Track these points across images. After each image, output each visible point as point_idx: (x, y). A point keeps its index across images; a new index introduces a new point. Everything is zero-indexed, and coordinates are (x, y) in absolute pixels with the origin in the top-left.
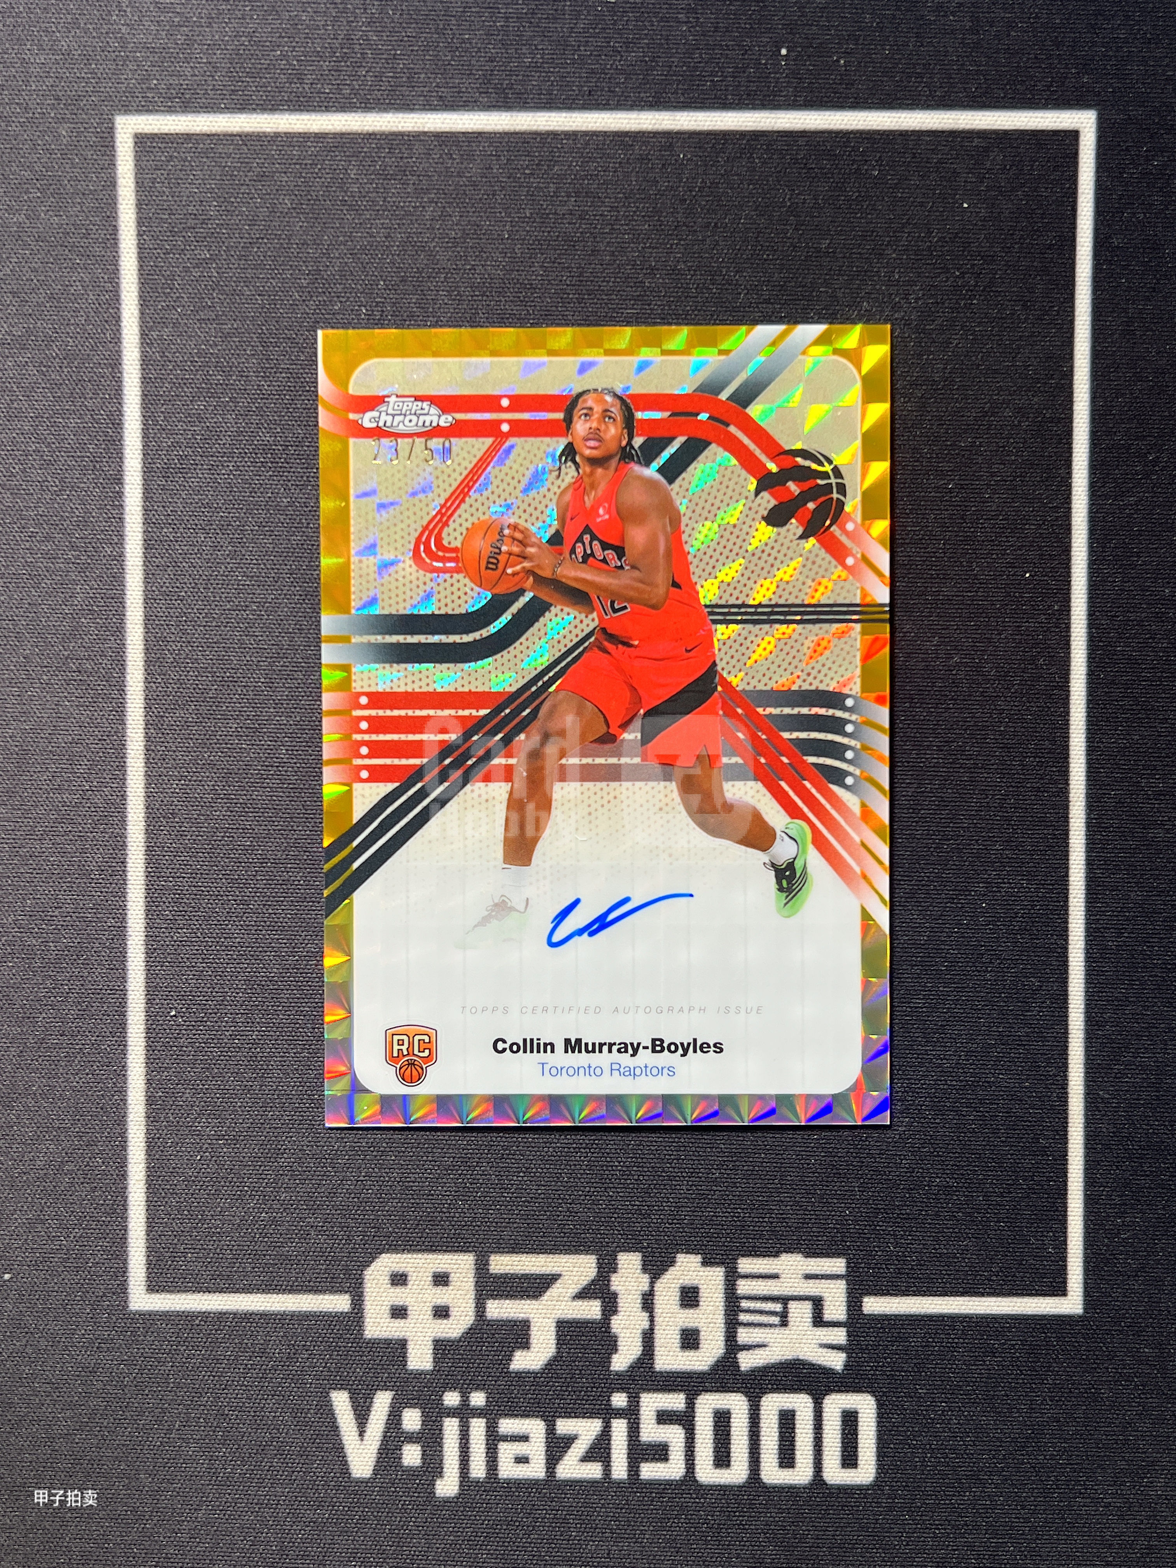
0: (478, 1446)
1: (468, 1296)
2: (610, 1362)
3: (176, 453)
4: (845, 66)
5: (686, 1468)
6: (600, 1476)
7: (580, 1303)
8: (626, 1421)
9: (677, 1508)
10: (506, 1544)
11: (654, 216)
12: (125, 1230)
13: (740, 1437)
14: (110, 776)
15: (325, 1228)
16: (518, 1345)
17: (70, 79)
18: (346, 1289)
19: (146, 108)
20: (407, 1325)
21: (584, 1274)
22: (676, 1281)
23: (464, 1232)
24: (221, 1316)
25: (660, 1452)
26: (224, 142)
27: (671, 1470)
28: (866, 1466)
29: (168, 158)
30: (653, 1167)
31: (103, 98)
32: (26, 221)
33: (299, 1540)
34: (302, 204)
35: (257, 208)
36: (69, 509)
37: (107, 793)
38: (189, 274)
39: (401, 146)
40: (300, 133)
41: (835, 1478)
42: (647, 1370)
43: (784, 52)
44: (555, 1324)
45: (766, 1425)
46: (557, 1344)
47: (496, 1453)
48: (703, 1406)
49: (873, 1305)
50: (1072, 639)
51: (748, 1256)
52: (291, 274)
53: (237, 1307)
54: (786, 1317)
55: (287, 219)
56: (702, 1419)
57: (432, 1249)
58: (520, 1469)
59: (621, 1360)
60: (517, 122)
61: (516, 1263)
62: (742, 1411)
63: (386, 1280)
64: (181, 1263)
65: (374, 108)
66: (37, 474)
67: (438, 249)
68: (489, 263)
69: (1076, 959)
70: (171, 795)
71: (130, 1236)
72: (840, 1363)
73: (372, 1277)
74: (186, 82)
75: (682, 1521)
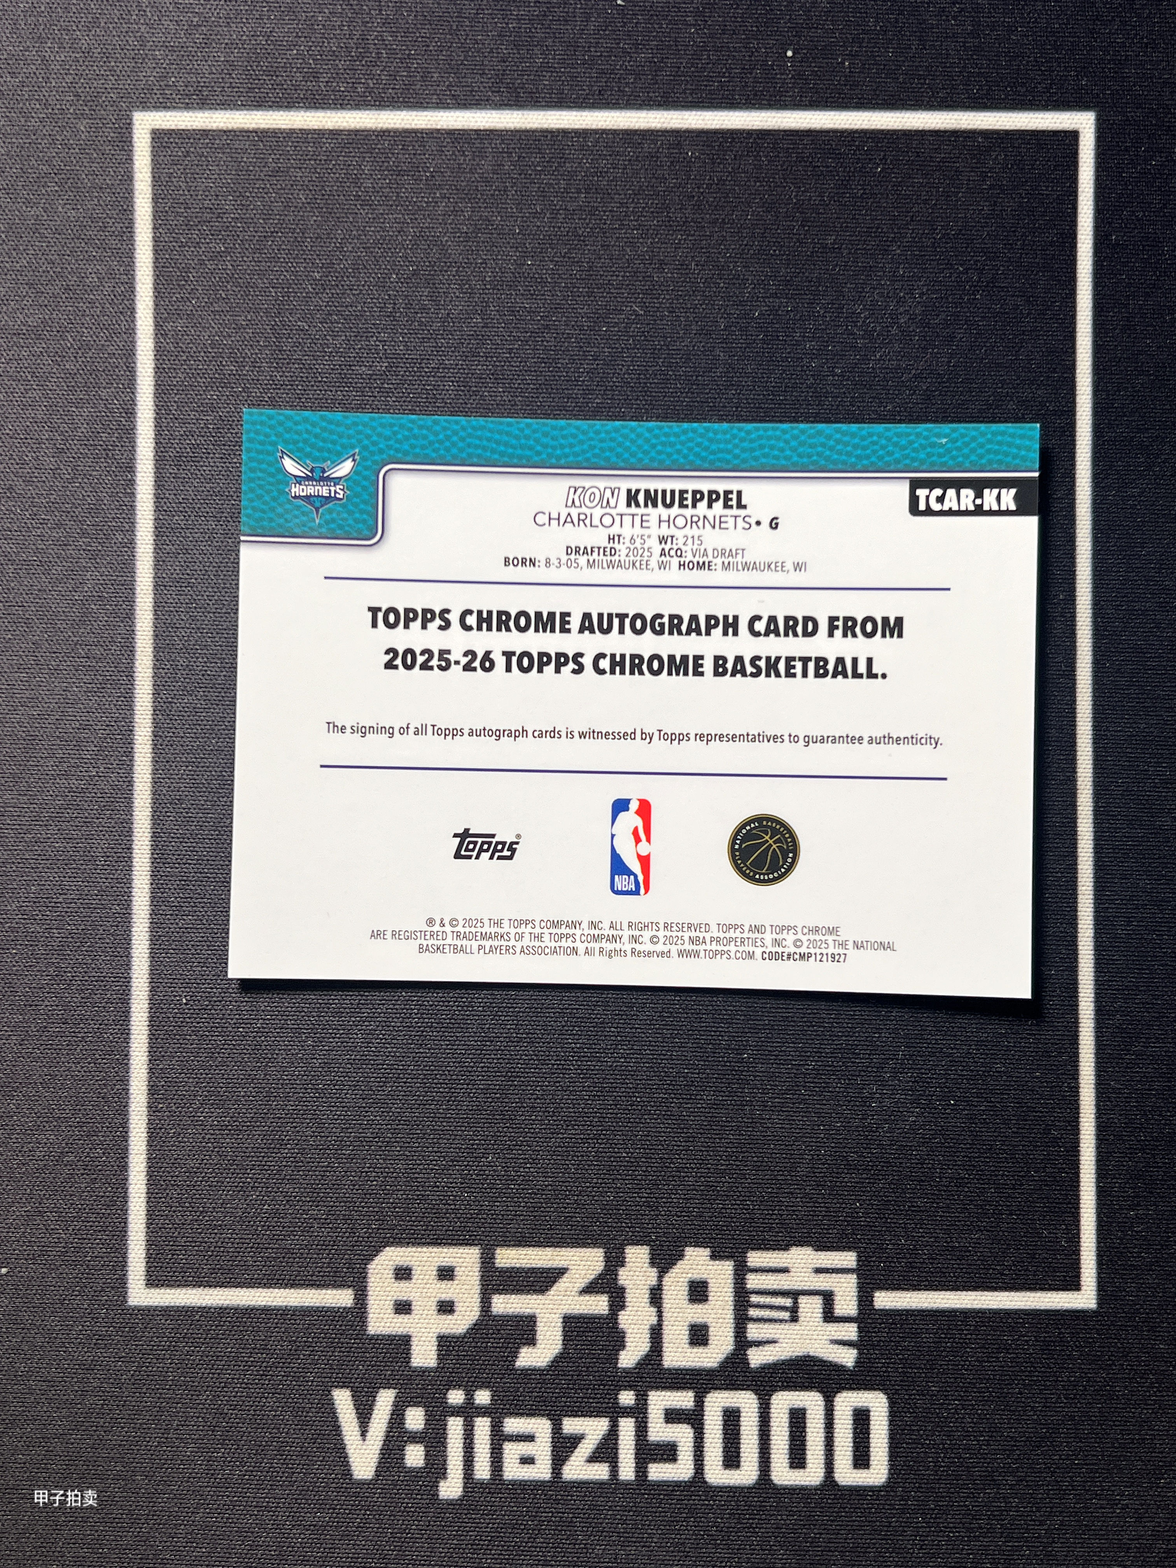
0: (483, 1446)
1: (473, 1291)
2: (618, 1359)
3: (188, 442)
4: (850, 68)
5: (695, 1469)
6: (606, 1477)
7: (587, 1298)
8: (633, 1420)
9: (686, 1511)
10: (511, 1548)
11: (662, 212)
12: (125, 1223)
13: (750, 1437)
14: (117, 762)
15: (328, 1221)
16: (524, 1341)
17: (90, 76)
18: (350, 1283)
19: (164, 104)
20: (411, 1321)
21: (592, 1268)
22: (684, 1275)
23: (470, 1225)
24: (222, 1311)
25: (668, 1452)
26: (240, 138)
27: (679, 1471)
28: (879, 1467)
29: (185, 154)
30: (661, 1158)
31: (121, 95)
32: (43, 214)
33: (298, 1545)
34: (316, 199)
35: (272, 202)
36: (81, 497)
37: (114, 779)
38: (203, 266)
39: (414, 143)
40: (315, 130)
41: (847, 1479)
42: (655, 1367)
43: (790, 54)
44: (561, 1320)
45: (776, 1424)
46: (564, 1340)
47: (501, 1453)
48: (712, 1404)
49: (884, 1300)
50: (1078, 628)
51: (758, 1249)
52: (305, 267)
53: (238, 1302)
54: (797, 1312)
55: (301, 214)
56: (711, 1418)
57: (437, 1242)
58: (525, 1470)
59: (628, 1357)
60: (529, 120)
61: (522, 1257)
62: (752, 1410)
63: (390, 1274)
64: (181, 1256)
65: (388, 106)
66: (50, 462)
67: (449, 243)
68: (499, 257)
69: (1086, 948)
70: (178, 781)
71: (130, 1229)
72: (852, 1360)
73: (376, 1271)
74: (204, 80)
75: (691, 1523)
